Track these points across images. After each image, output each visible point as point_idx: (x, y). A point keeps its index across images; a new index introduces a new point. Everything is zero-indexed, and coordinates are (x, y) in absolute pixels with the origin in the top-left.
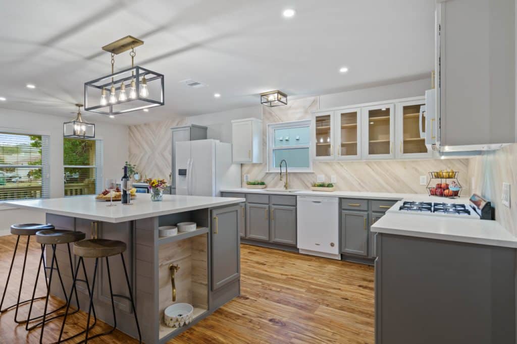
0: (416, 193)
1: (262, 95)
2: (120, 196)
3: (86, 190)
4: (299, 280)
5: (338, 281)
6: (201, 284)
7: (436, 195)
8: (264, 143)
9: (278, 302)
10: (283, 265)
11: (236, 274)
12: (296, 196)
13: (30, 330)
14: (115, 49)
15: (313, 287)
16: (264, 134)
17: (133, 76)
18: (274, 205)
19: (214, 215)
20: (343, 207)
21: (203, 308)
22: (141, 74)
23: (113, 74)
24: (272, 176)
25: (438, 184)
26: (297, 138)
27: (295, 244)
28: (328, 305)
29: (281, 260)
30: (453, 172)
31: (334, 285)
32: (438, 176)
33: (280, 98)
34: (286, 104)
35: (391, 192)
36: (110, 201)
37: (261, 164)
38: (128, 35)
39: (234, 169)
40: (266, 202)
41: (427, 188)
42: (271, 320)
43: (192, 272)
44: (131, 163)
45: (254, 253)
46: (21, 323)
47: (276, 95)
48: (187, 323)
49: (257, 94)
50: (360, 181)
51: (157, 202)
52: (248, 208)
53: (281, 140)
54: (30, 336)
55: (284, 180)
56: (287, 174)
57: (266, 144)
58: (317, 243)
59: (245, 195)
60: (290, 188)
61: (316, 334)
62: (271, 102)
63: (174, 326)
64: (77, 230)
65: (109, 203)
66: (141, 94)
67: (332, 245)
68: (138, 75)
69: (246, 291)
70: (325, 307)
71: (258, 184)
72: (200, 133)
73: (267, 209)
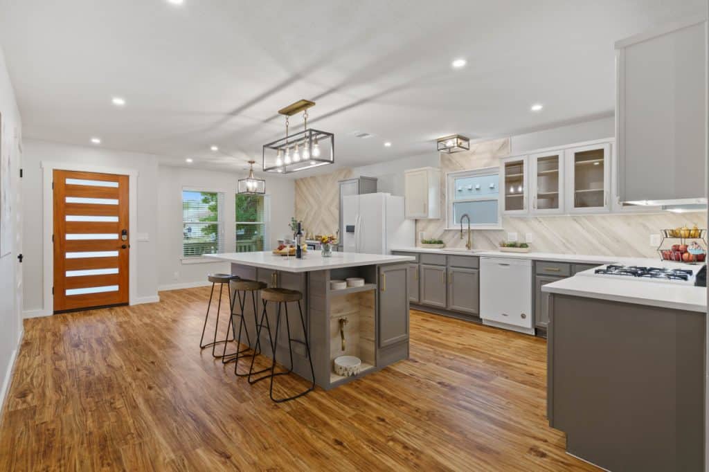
0: (645, 257)
1: (439, 141)
2: (294, 250)
3: (254, 247)
4: (477, 351)
5: (526, 356)
6: (368, 340)
7: (671, 259)
8: (442, 195)
9: (450, 368)
10: (460, 335)
11: (405, 335)
12: (478, 257)
13: (225, 363)
14: (289, 112)
15: (492, 358)
16: (442, 185)
17: (306, 137)
18: (452, 266)
19: (382, 272)
20: (538, 272)
21: (370, 364)
22: (314, 135)
23: (287, 138)
24: (451, 234)
25: (675, 246)
26: (492, 186)
27: (477, 312)
28: (507, 378)
29: (459, 329)
30: (697, 230)
31: (520, 360)
32: (675, 235)
33: (461, 143)
34: (468, 149)
35: (608, 255)
36: (286, 255)
37: (438, 219)
38: (301, 99)
39: (407, 226)
40: (442, 264)
41: (658, 250)
42: (439, 383)
43: (360, 328)
44: (297, 219)
45: (427, 321)
46: (218, 358)
47: (455, 139)
48: (355, 373)
49: (433, 141)
50: (564, 241)
51: (327, 258)
52: (422, 270)
53: (470, 190)
54: (226, 368)
55: (466, 238)
56: (469, 231)
57: (445, 197)
58: (505, 313)
59: (419, 255)
60: (473, 248)
61: (488, 401)
62: (450, 148)
63: (343, 375)
64: (259, 281)
65: (286, 257)
66: (313, 154)
67: (523, 316)
68: (311, 135)
69: (415, 355)
70: (503, 379)
71: (435, 243)
72: (369, 185)
73: (445, 271)
